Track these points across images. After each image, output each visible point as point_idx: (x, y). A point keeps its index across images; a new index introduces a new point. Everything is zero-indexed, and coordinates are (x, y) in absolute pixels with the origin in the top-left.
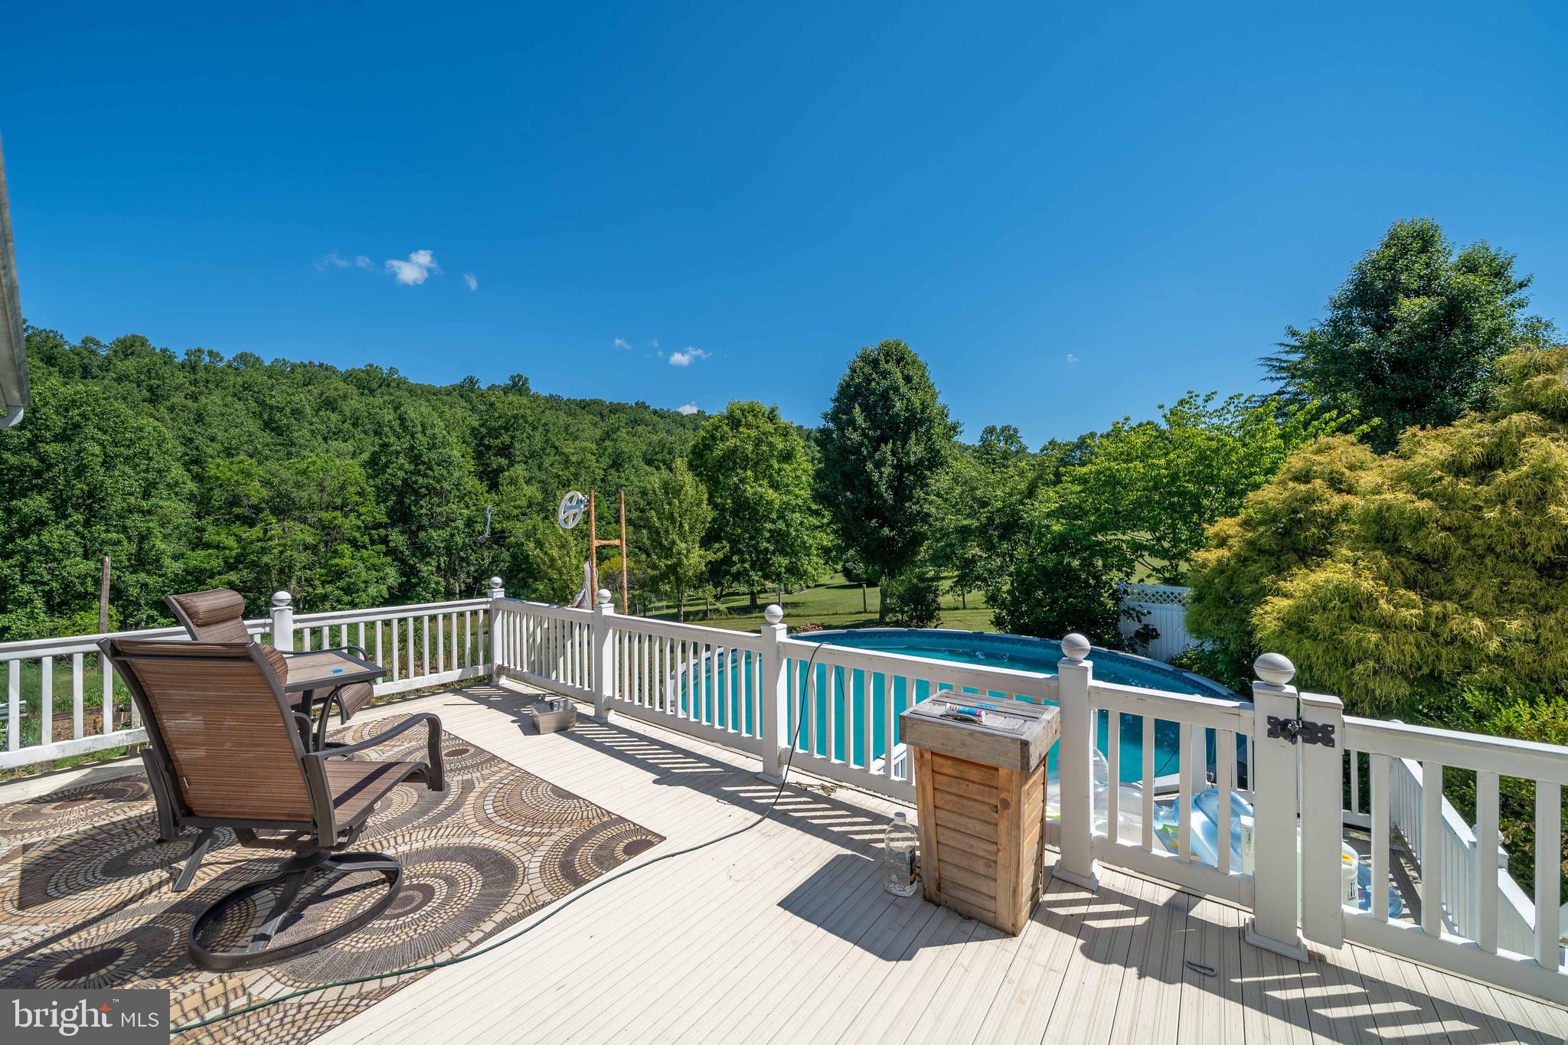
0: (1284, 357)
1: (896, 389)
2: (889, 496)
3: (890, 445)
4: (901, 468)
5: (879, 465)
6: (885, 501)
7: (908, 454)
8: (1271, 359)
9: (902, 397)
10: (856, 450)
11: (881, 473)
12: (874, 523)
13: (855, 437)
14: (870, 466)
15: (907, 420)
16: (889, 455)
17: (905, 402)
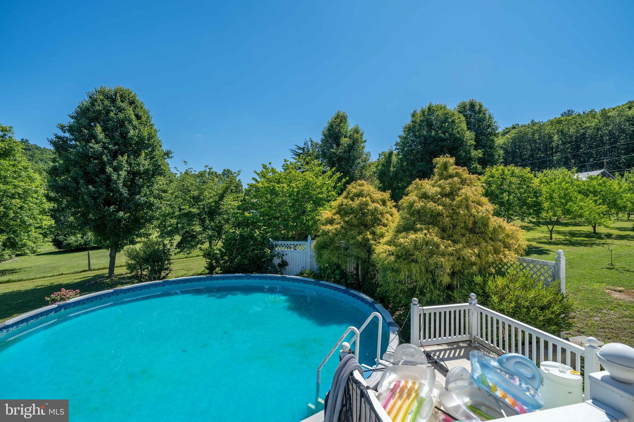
0: (297, 150)
1: (130, 122)
2: (125, 192)
3: (126, 157)
4: (133, 174)
5: (116, 169)
6: (121, 194)
7: (139, 165)
8: (293, 151)
9: (135, 128)
10: (98, 157)
11: (119, 175)
12: (112, 208)
13: (98, 147)
14: (109, 170)
15: (137, 144)
16: (124, 163)
17: (137, 131)
